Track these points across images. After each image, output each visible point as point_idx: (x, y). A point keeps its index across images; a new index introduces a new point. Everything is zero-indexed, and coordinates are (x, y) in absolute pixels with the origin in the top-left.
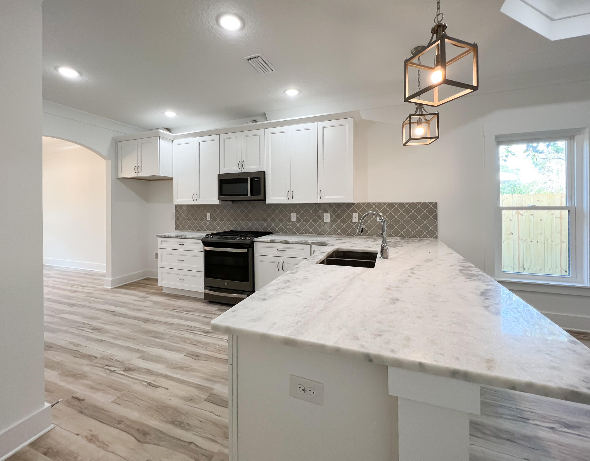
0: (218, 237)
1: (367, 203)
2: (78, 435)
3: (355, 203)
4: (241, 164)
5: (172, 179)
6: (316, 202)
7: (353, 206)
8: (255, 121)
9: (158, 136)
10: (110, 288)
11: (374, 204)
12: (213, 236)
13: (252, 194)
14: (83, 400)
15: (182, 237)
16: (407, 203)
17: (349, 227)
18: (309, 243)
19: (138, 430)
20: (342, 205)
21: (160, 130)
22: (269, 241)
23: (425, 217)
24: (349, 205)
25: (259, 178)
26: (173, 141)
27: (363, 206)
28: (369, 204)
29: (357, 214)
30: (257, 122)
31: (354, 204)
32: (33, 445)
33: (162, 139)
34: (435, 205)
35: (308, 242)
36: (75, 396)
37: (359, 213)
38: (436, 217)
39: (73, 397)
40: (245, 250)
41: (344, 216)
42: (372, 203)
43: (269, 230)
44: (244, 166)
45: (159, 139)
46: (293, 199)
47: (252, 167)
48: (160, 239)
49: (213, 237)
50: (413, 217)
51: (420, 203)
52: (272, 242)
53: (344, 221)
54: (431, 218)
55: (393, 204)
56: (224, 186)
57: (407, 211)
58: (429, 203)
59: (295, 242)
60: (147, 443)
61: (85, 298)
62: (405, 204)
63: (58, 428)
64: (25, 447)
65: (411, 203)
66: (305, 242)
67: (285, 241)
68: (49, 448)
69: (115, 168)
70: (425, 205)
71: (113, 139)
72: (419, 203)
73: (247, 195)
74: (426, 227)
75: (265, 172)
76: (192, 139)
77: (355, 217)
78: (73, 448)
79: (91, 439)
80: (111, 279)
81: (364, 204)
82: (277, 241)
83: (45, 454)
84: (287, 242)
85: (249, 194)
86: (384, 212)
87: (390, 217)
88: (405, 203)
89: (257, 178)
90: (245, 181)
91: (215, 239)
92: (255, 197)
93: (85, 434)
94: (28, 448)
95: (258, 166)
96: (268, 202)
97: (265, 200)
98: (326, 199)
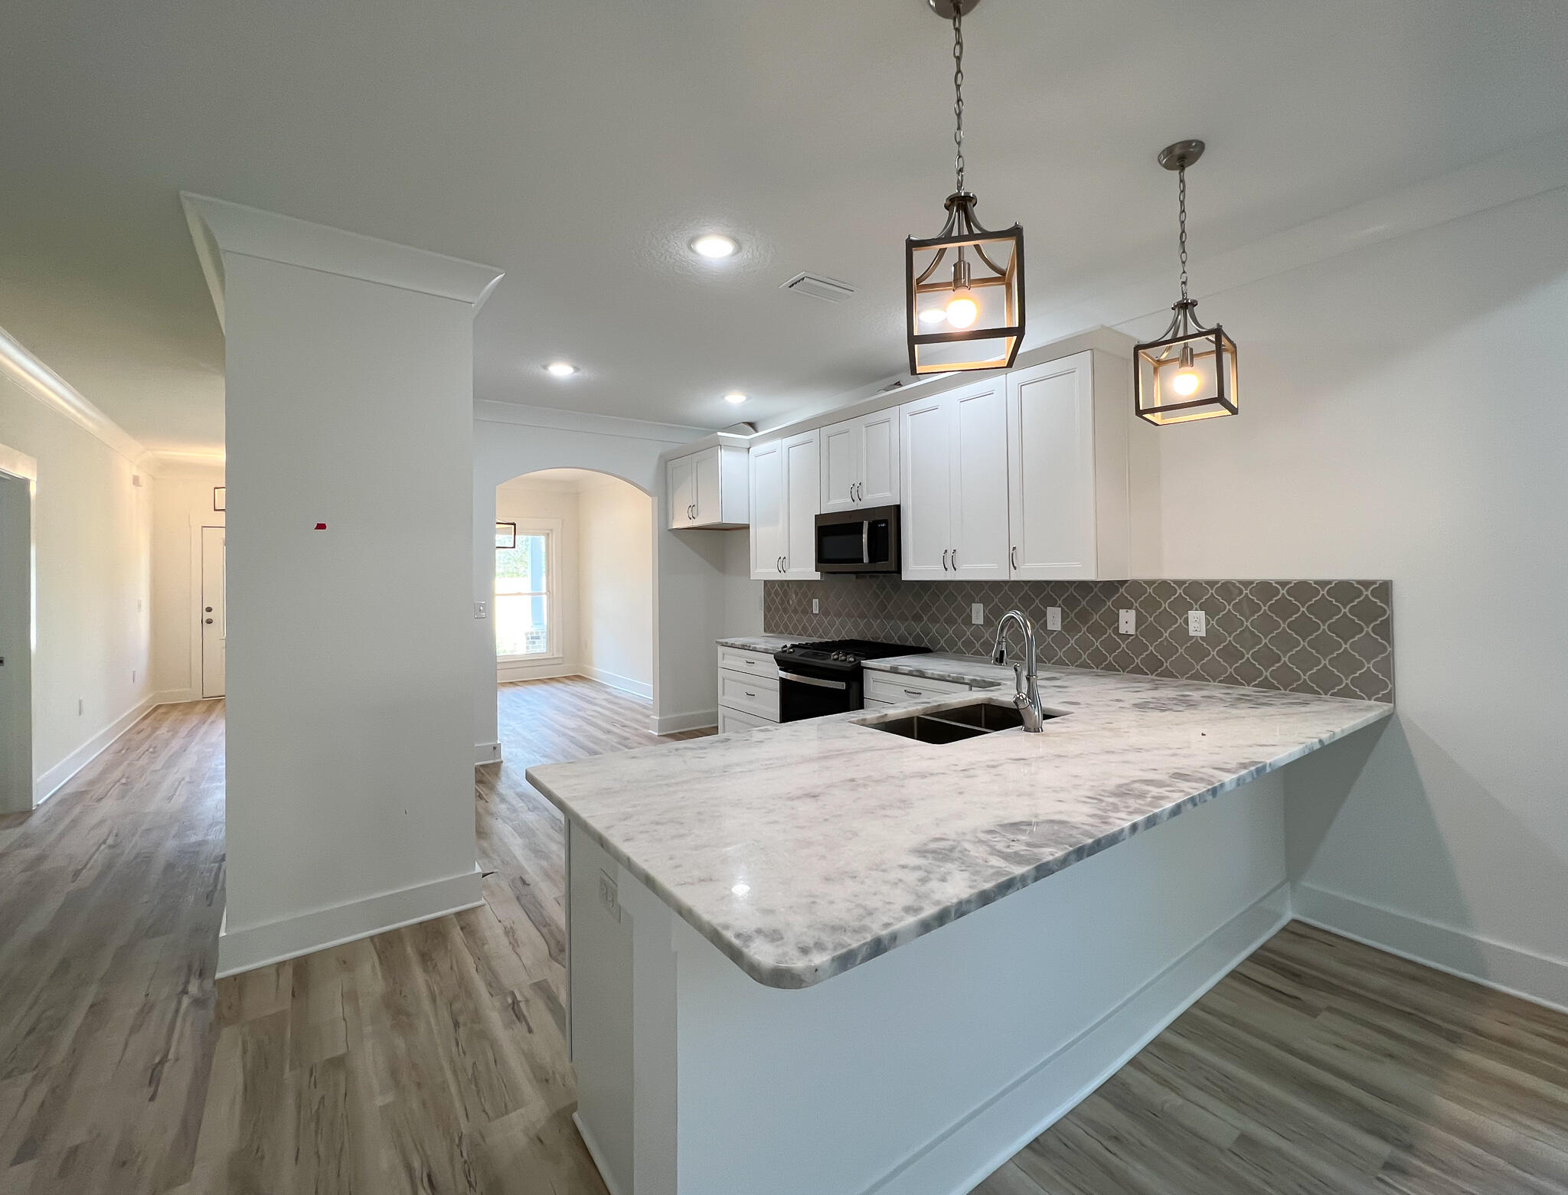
0: (803, 651)
1: (1158, 580)
2: (500, 921)
3: (1126, 581)
4: (856, 491)
5: (747, 527)
6: (1006, 578)
7: (1122, 590)
8: (898, 384)
9: (718, 445)
10: (657, 734)
11: (1180, 583)
12: (796, 649)
13: (872, 559)
14: (529, 885)
15: (750, 646)
16: (1283, 584)
17: (1112, 646)
18: (966, 681)
19: (559, 942)
20: (1093, 586)
21: (719, 434)
22: (889, 669)
23: (1347, 630)
24: (1110, 588)
25: (886, 521)
26: (749, 449)
27: (1150, 590)
28: (1164, 584)
29: (1132, 613)
30: (900, 385)
31: (1123, 583)
32: (458, 914)
33: (725, 450)
34: (1384, 590)
35: (963, 678)
36: (523, 877)
37: (1137, 610)
38: (1386, 630)
39: (521, 878)
40: (841, 685)
41: (1096, 617)
42: (1175, 582)
43: (926, 643)
44: (862, 495)
45: (719, 451)
46: (955, 570)
47: (877, 495)
48: (721, 649)
49: (794, 651)
50: (1304, 627)
51: (1329, 582)
52: (894, 670)
53: (1096, 630)
54: (1367, 633)
55: (1237, 584)
56: (826, 540)
57: (1283, 608)
58: (1359, 582)
59: (938, 675)
60: (557, 961)
61: (615, 744)
62: (1274, 585)
63: (487, 907)
64: (450, 914)
65: (1295, 584)
66: (957, 678)
67: (917, 671)
68: (468, 925)
69: (664, 511)
70: (1345, 590)
71: (661, 456)
72: (1323, 584)
73: (862, 560)
74: (1348, 664)
75: (898, 507)
76: (777, 443)
77: (1127, 621)
78: (488, 934)
79: (509, 932)
80: (658, 718)
81: (1150, 583)
82: (903, 669)
83: (462, 929)
84: (921, 674)
85: (866, 560)
86: (1210, 609)
87: (1228, 623)
88: (1276, 583)
89: (881, 522)
90: (857, 529)
91: (797, 656)
92: (881, 566)
93: (506, 923)
94: (453, 916)
95: (888, 494)
96: (906, 576)
97: (899, 571)
98: (1031, 570)
